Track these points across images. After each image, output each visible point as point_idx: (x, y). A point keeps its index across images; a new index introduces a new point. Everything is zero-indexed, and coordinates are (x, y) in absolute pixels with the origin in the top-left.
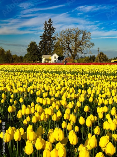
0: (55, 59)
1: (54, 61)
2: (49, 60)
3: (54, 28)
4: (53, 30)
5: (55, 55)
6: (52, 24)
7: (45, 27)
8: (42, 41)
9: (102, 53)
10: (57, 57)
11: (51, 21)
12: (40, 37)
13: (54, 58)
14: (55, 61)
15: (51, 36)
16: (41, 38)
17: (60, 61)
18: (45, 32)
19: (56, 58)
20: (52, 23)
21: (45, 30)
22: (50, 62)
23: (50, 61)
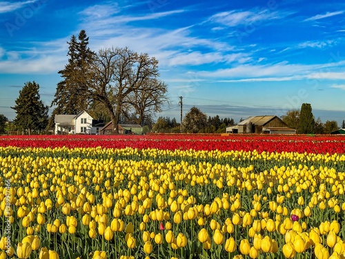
0: (84, 125)
1: (82, 128)
2: (70, 127)
3: (92, 53)
4: (90, 57)
5: (85, 115)
6: (87, 43)
7: (72, 50)
8: (63, 83)
9: (195, 111)
10: (90, 120)
11: (85, 36)
12: (60, 72)
13: (82, 122)
14: (85, 128)
15: (86, 70)
16: (61, 75)
17: (96, 128)
18: (70, 61)
19: (85, 123)
20: (87, 39)
21: (72, 56)
22: (72, 131)
23: (73, 129)
